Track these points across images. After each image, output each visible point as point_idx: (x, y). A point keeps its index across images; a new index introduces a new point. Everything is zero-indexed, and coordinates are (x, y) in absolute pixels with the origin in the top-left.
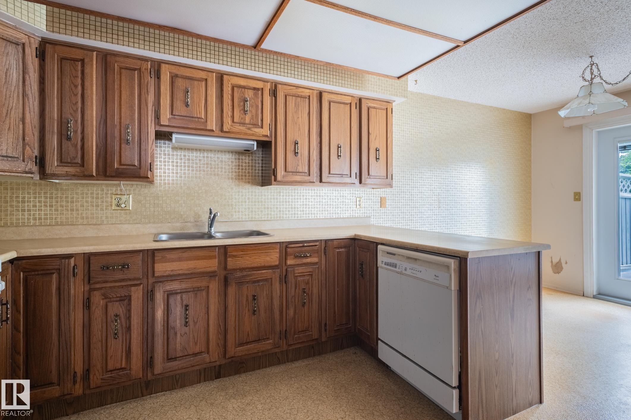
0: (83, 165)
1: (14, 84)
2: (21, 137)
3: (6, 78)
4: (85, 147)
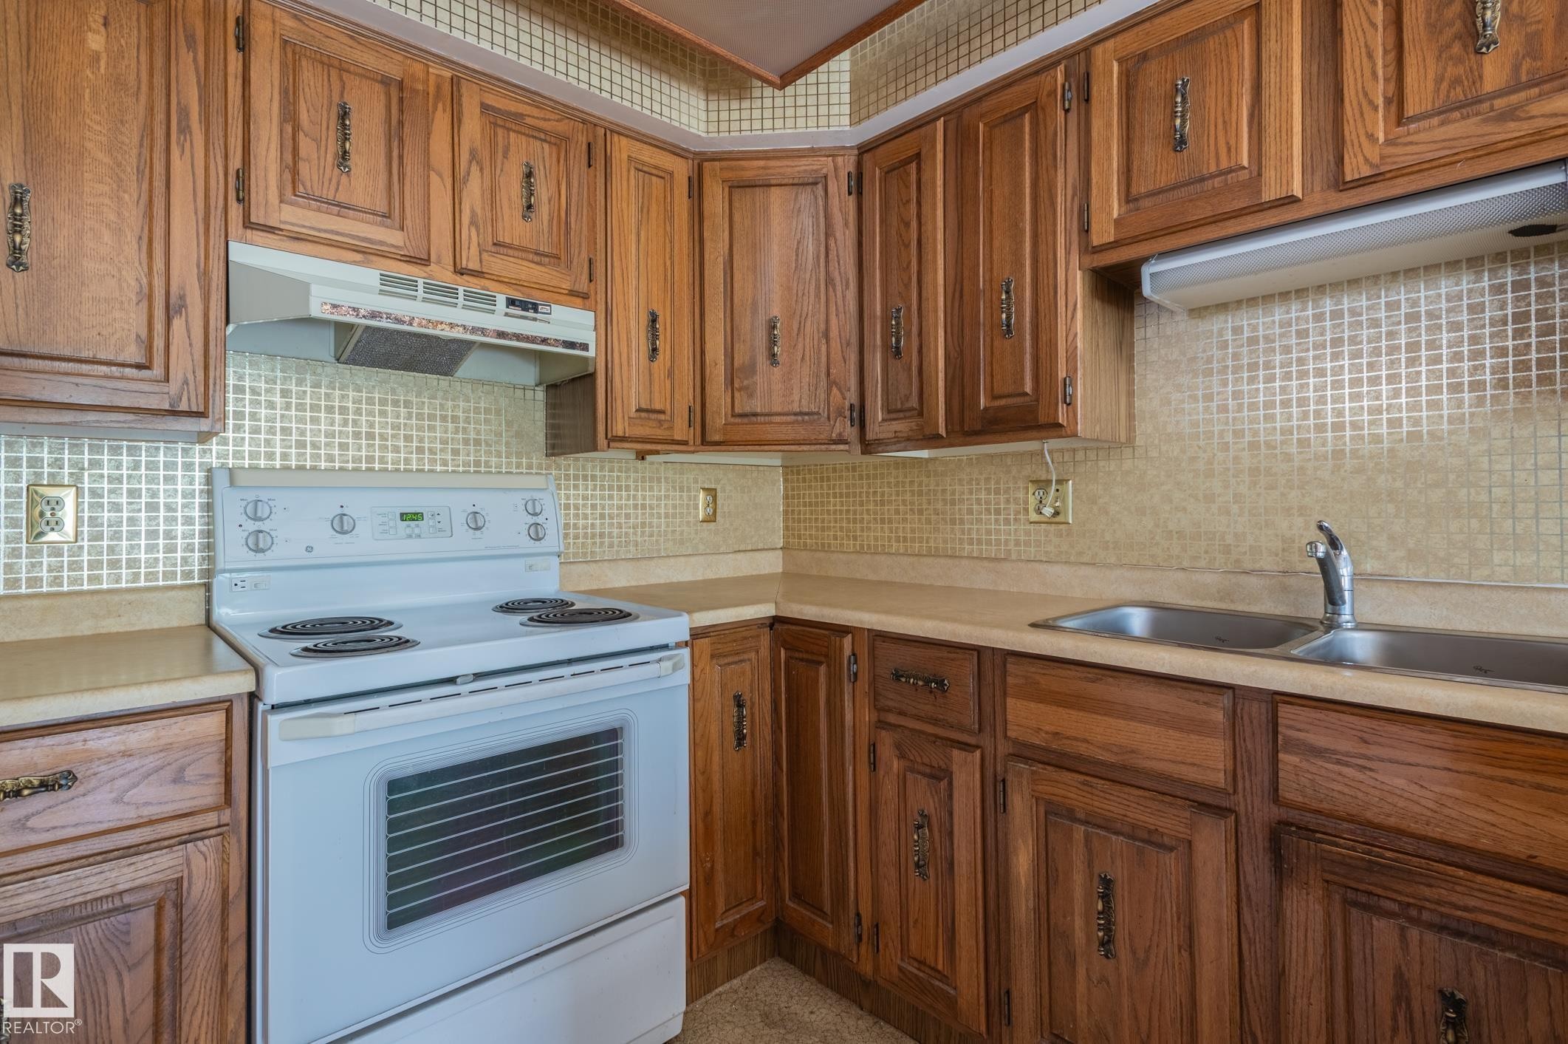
0: (921, 414)
1: (810, 267)
2: (824, 370)
3: (797, 260)
4: (924, 367)
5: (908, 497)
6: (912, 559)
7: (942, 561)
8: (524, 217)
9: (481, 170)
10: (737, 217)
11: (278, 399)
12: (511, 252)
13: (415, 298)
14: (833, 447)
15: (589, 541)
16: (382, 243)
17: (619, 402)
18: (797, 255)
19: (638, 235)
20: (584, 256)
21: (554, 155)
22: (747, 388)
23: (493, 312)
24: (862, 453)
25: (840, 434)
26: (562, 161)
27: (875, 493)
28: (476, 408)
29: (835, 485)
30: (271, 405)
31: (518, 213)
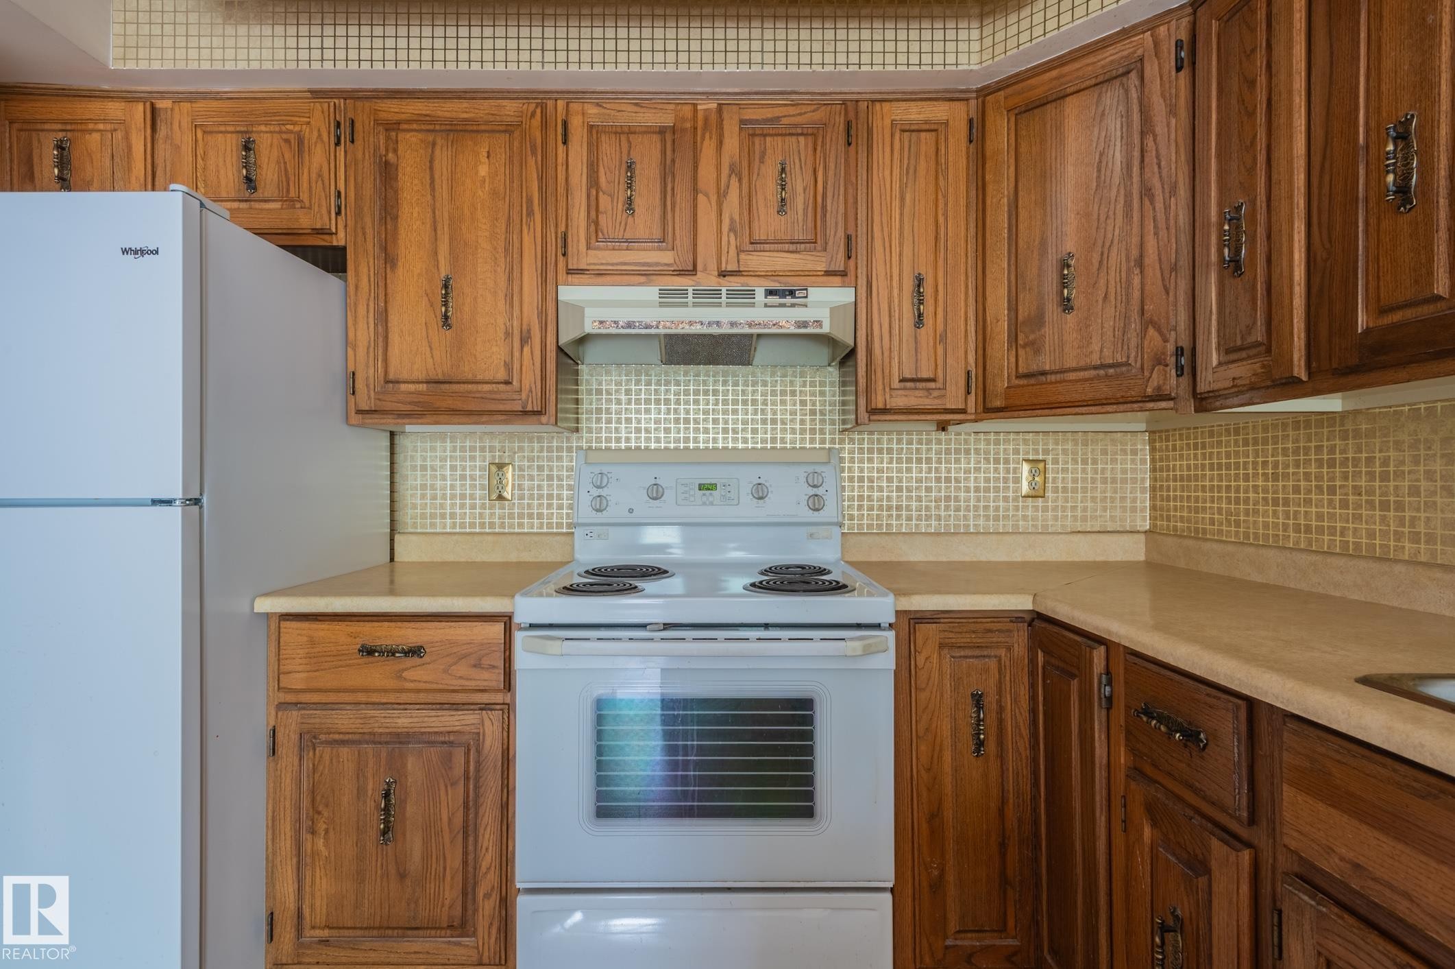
0: (1269, 350)
1: (1116, 180)
2: (1135, 307)
3: (1098, 177)
4: (1274, 283)
5: (1313, 469)
6: (1314, 558)
7: (1362, 564)
8: (778, 212)
9: (740, 180)
10: (1023, 148)
11: (623, 397)
12: (767, 247)
13: (719, 305)
14: (1151, 405)
15: (885, 513)
16: (657, 264)
17: (879, 374)
18: (1099, 171)
19: (902, 199)
20: (841, 233)
21: (810, 145)
22: (1033, 343)
23: (753, 305)
24: (1196, 411)
25: (1159, 388)
26: (819, 148)
27: (1265, 463)
28: (772, 391)
29: (1211, 453)
30: (619, 402)
31: (773, 211)
